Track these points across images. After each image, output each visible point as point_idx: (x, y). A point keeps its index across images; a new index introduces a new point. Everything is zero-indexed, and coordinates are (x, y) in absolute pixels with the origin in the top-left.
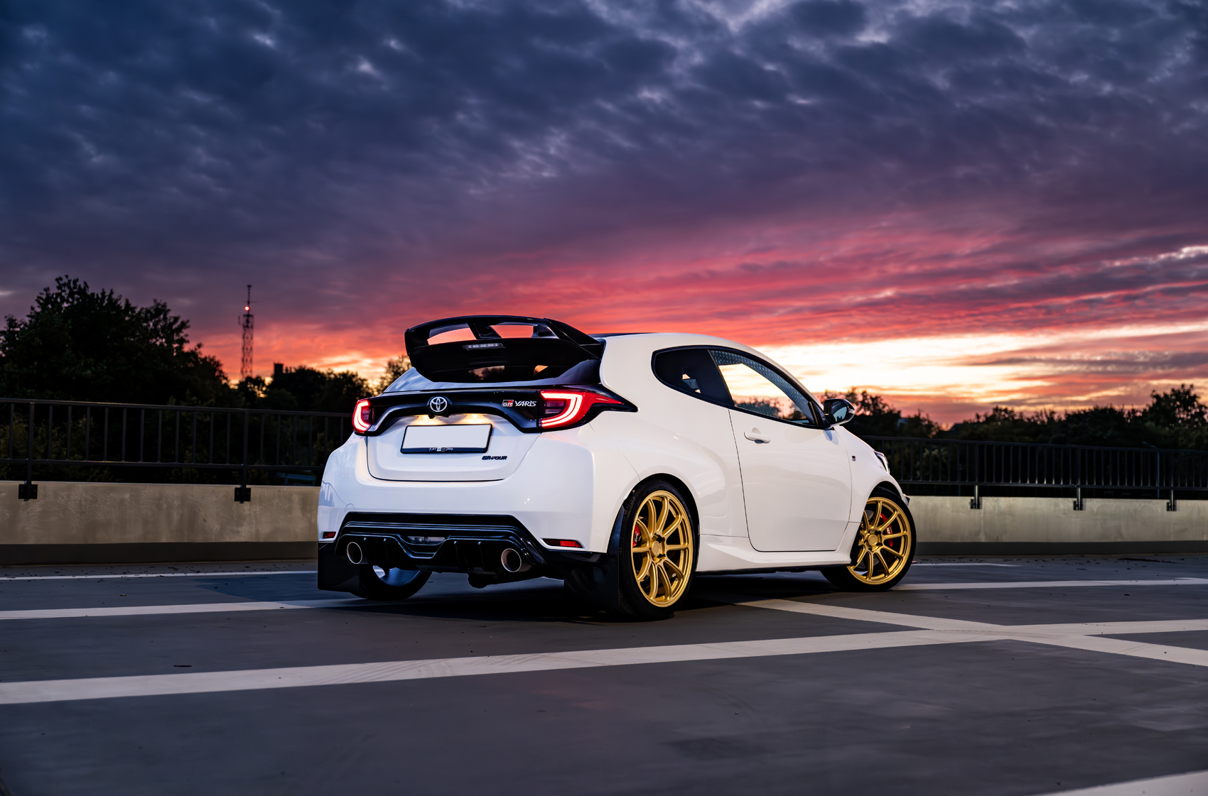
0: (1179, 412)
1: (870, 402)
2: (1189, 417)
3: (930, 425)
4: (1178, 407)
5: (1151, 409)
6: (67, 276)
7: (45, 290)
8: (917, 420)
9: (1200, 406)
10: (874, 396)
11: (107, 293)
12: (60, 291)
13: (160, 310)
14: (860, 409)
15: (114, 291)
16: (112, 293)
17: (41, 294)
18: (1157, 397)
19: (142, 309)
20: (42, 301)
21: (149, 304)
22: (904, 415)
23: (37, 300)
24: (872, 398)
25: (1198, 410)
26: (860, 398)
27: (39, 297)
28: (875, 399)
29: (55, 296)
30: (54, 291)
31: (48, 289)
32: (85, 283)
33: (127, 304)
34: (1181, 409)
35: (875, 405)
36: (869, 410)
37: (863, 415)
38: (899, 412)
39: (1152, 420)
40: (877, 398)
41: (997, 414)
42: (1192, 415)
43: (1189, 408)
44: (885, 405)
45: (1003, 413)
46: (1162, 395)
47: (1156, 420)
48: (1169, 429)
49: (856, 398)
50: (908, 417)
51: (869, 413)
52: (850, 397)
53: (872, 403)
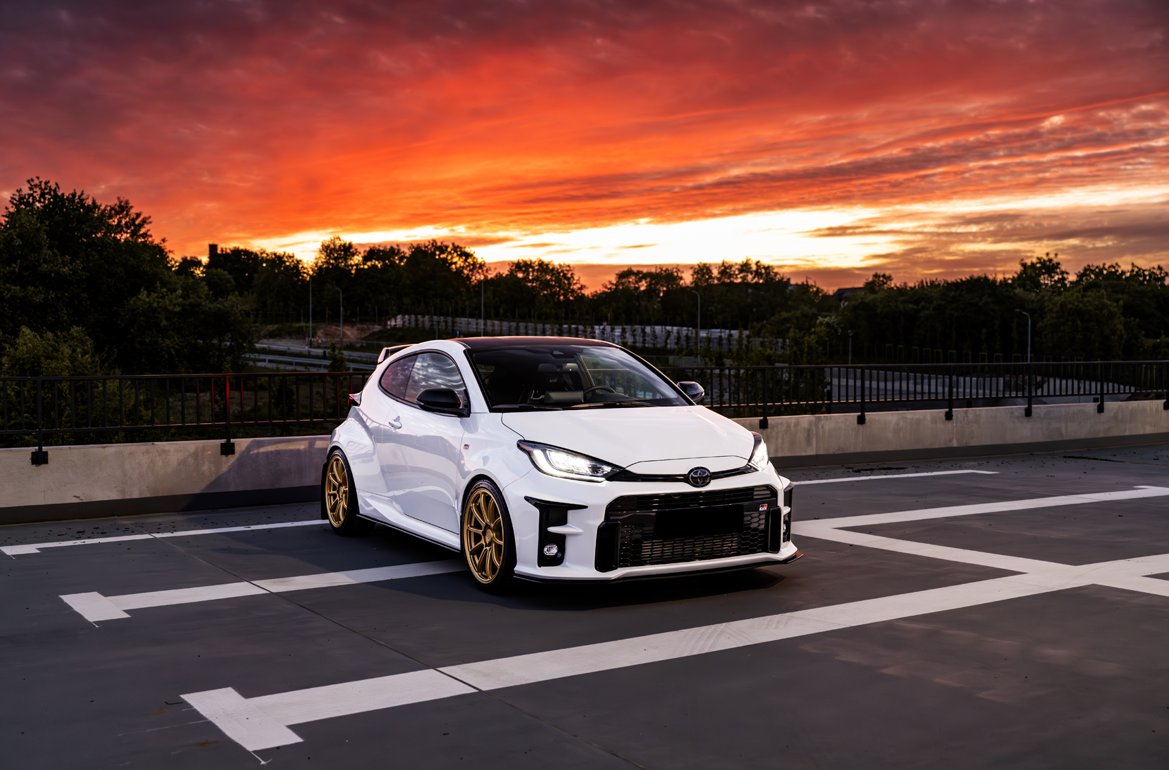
0: (1044, 278)
1: (763, 271)
2: (1053, 283)
3: (818, 291)
4: (1044, 274)
5: (1020, 276)
6: (38, 178)
7: (17, 191)
8: (804, 288)
9: (1062, 273)
10: (766, 266)
11: (78, 194)
12: (32, 192)
13: (123, 208)
14: (754, 278)
15: (84, 192)
16: (82, 194)
17: (14, 195)
18: (1024, 265)
19: (107, 206)
20: (15, 202)
21: (114, 202)
22: (793, 282)
23: (10, 201)
24: (764, 268)
25: (1060, 276)
26: (754, 267)
27: (12, 198)
28: (768, 268)
29: (27, 197)
30: (26, 190)
31: (21, 190)
32: (57, 184)
33: (94, 202)
34: (1046, 276)
35: (768, 274)
36: (761, 278)
37: (756, 283)
38: (789, 279)
39: (1020, 286)
40: (769, 267)
41: (877, 280)
42: (1055, 281)
43: (1053, 274)
44: (776, 274)
45: (881, 279)
46: (1029, 264)
47: (1023, 286)
48: (1034, 294)
49: (751, 268)
50: (797, 285)
51: (761, 281)
52: (745, 267)
53: (765, 272)
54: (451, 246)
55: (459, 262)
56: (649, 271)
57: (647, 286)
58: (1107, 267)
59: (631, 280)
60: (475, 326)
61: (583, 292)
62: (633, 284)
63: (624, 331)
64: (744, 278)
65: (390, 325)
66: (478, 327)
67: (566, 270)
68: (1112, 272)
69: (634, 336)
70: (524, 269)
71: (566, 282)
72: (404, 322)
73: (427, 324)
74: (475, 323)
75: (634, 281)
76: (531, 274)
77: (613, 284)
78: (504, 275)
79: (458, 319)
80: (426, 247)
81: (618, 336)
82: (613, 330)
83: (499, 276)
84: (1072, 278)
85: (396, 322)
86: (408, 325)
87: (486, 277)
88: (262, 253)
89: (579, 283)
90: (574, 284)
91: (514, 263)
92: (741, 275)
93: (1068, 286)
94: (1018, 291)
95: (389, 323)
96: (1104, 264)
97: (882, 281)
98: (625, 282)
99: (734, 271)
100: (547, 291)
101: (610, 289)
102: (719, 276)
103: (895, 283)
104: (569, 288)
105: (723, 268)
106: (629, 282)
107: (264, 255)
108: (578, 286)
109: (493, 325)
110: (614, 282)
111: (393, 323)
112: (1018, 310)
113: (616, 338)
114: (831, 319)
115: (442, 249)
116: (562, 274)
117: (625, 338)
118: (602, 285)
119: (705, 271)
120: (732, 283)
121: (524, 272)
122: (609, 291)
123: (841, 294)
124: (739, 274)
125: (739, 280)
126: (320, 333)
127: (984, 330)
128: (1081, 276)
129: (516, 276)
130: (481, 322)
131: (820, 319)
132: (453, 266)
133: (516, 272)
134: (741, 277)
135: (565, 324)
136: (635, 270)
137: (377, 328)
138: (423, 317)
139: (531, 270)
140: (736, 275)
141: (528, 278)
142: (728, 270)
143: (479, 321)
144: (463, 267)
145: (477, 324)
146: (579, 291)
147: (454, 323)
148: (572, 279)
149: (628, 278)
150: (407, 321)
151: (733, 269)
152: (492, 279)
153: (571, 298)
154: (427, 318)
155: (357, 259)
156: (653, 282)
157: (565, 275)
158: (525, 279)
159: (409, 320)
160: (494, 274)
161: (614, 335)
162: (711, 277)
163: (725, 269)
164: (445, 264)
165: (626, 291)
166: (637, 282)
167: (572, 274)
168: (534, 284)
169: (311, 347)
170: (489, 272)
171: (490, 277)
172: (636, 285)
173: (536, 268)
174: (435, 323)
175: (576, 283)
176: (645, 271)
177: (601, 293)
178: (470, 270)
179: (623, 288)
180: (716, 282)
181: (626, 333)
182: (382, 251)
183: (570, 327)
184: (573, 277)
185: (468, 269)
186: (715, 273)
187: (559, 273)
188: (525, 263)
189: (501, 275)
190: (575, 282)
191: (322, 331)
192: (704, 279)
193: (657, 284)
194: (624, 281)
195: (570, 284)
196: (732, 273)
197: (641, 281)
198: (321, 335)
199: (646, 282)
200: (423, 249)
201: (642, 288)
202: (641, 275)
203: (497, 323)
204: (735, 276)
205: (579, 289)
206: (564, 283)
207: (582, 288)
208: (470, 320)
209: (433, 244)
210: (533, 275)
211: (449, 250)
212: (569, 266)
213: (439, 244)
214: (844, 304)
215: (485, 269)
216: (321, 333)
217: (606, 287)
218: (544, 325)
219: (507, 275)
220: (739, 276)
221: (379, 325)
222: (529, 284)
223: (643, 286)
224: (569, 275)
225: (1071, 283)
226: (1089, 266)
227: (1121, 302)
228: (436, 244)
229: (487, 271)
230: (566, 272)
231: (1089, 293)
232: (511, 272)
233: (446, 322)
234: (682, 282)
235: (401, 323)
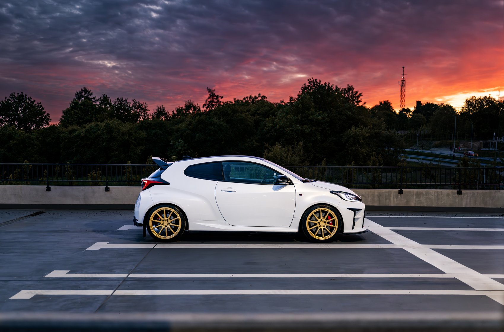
6: (312, 78)
7: (304, 84)
11: (327, 84)
12: (310, 84)
13: (350, 89)
15: (330, 83)
16: (329, 84)
17: (303, 86)
19: (343, 89)
20: (303, 89)
21: (346, 87)
23: (301, 89)
27: (302, 87)
29: (308, 86)
30: (307, 84)
31: (305, 84)
32: (320, 80)
33: (337, 87)
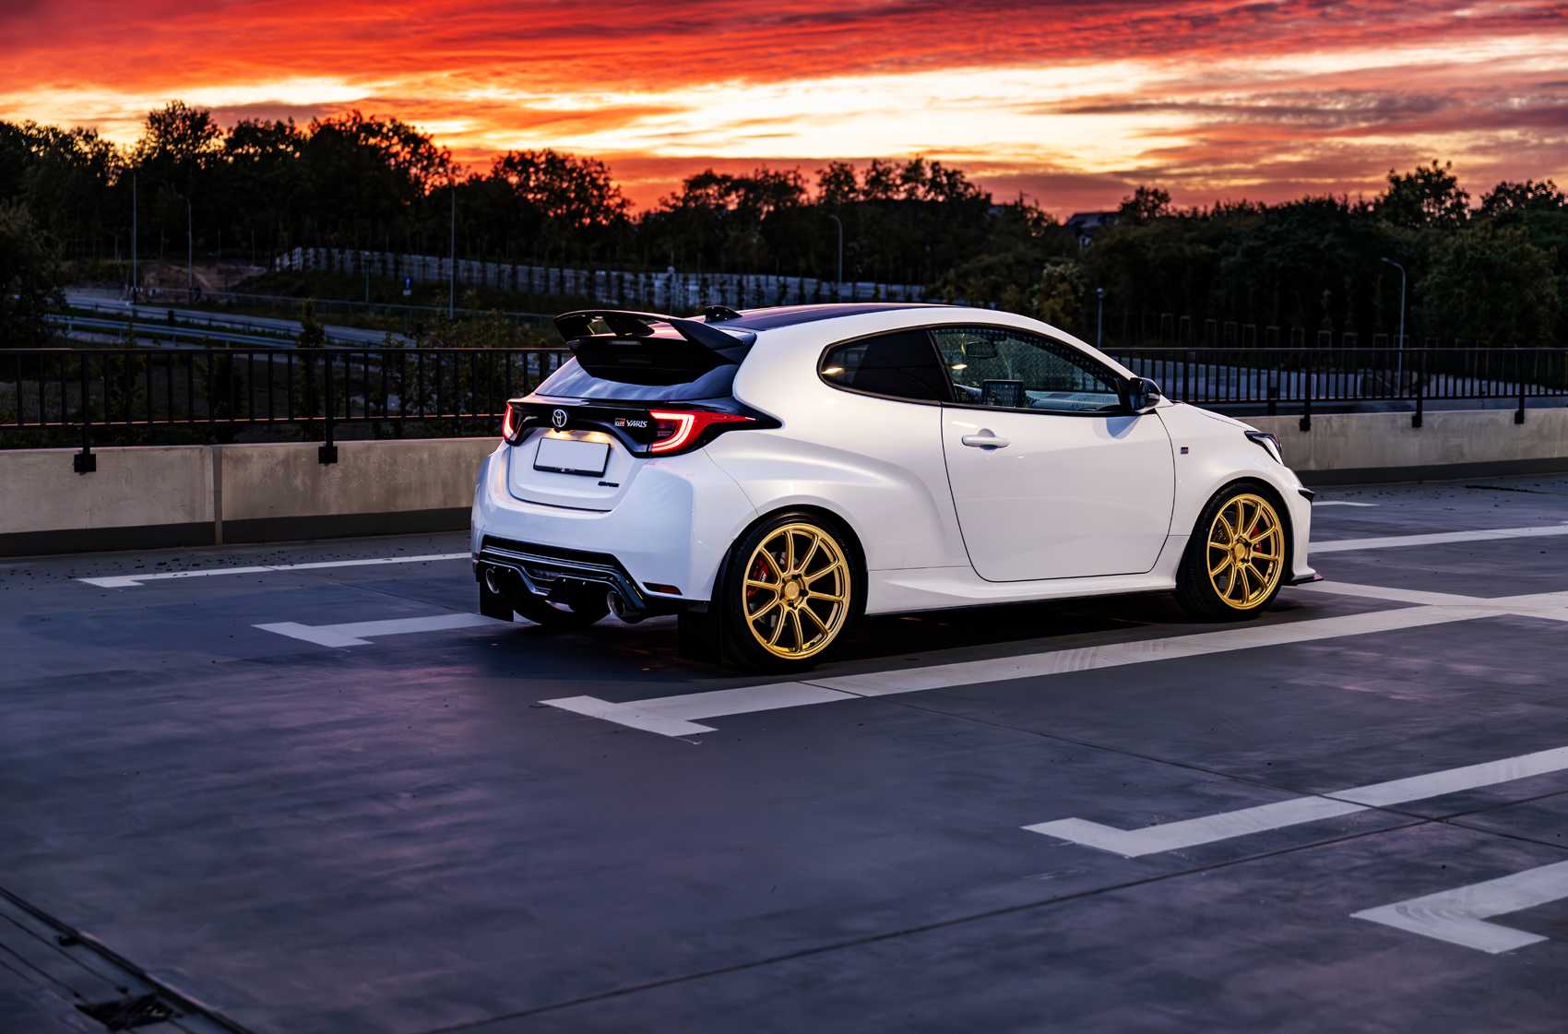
0: (1429, 204)
1: (945, 180)
2: (1443, 212)
3: (1041, 215)
4: (1428, 196)
5: (1387, 199)
8: (1016, 212)
9: (1459, 194)
10: (950, 169)
14: (928, 192)
18: (1395, 180)
22: (995, 201)
24: (946, 174)
25: (1455, 201)
26: (929, 172)
28: (953, 176)
34: (1432, 200)
35: (952, 185)
36: (941, 193)
37: (932, 201)
38: (989, 196)
39: (1388, 217)
40: (955, 172)
41: (1142, 200)
42: (1446, 209)
43: (1443, 198)
44: (968, 185)
45: (1151, 198)
46: (1403, 178)
47: (1393, 218)
48: (1410, 232)
49: (923, 174)
50: (1005, 206)
51: (941, 198)
52: (913, 171)
53: (948, 179)
54: (389, 125)
55: (402, 154)
56: (745, 176)
57: (739, 204)
58: (1533, 186)
59: (711, 192)
60: (436, 271)
61: (625, 211)
62: (715, 199)
63: (704, 285)
64: (911, 192)
65: (281, 265)
66: (443, 272)
67: (596, 172)
68: (1542, 195)
69: (723, 292)
70: (520, 168)
71: (595, 193)
72: (306, 261)
73: (349, 265)
74: (436, 265)
75: (716, 194)
76: (533, 178)
77: (677, 199)
78: (484, 179)
79: (405, 256)
80: (342, 124)
81: (694, 292)
82: (686, 280)
83: (475, 181)
84: (1475, 202)
85: (291, 260)
86: (314, 267)
87: (451, 181)
88: (29, 128)
89: (619, 196)
90: (610, 197)
91: (501, 158)
92: (906, 186)
93: (1468, 217)
94: (1384, 224)
95: (278, 261)
96: (1530, 182)
97: (1153, 201)
98: (701, 195)
99: (894, 180)
100: (562, 209)
101: (674, 206)
102: (866, 188)
103: (1176, 206)
104: (601, 204)
105: (874, 173)
106: (708, 195)
107: (34, 132)
108: (618, 200)
109: (470, 269)
110: (681, 194)
111: (287, 263)
112: (1385, 259)
113: (690, 297)
114: (1068, 268)
115: (372, 129)
116: (588, 179)
117: (706, 295)
118: (660, 200)
119: (842, 178)
120: (890, 200)
121: (519, 174)
122: (672, 210)
123: (1078, 221)
124: (902, 185)
125: (902, 196)
126: (150, 278)
127: (1326, 293)
128: (1490, 202)
129: (505, 181)
130: (449, 262)
131: (1049, 268)
132: (393, 161)
133: (506, 172)
134: (905, 190)
135: (601, 269)
136: (718, 172)
137: (255, 270)
138: (342, 252)
139: (532, 170)
140: (898, 187)
141: (528, 184)
142: (884, 178)
143: (444, 260)
144: (410, 162)
145: (441, 267)
146: (618, 210)
147: (398, 264)
148: (606, 189)
149: (705, 188)
150: (312, 260)
151: (892, 176)
152: (461, 185)
153: (604, 222)
154: (349, 253)
155: (217, 143)
156: (751, 196)
157: (593, 181)
158: (523, 185)
159: (316, 256)
160: (467, 176)
161: (688, 290)
162: (852, 190)
163: (879, 172)
164: (379, 156)
165: (703, 209)
166: (721, 196)
167: (606, 179)
168: (539, 196)
169: (135, 303)
170: (458, 172)
171: (457, 180)
172: (721, 202)
173: (543, 166)
174: (362, 263)
175: (613, 196)
176: (736, 174)
177: (656, 214)
178: (423, 169)
179: (696, 206)
180: (862, 198)
181: (708, 287)
182: (261, 130)
183: (608, 275)
184: (607, 185)
185: (419, 166)
186: (860, 181)
187: (583, 177)
188: (522, 155)
189: (479, 178)
190: (611, 193)
191: (152, 274)
192: (840, 192)
193: (757, 199)
194: (698, 192)
195: (602, 197)
196: (891, 182)
197: (728, 194)
198: (151, 281)
199: (738, 197)
200: (337, 127)
201: (732, 207)
202: (728, 184)
203: (476, 264)
204: (895, 189)
205: (619, 206)
206: (592, 193)
207: (624, 204)
208: (428, 258)
209: (355, 119)
210: (537, 179)
211: (385, 130)
212: (601, 164)
213: (366, 119)
214: (1084, 240)
215: (450, 166)
216: (153, 278)
217: (665, 203)
218: (561, 271)
219: (489, 178)
220: (902, 189)
221: (256, 265)
222: (530, 196)
223: (733, 202)
224: (601, 182)
225: (1473, 212)
226: (1504, 184)
227: (1554, 249)
228: (361, 119)
229: (454, 170)
230: (595, 175)
231: (1500, 232)
232: (496, 172)
233: (384, 262)
234: (804, 197)
235: (302, 261)
